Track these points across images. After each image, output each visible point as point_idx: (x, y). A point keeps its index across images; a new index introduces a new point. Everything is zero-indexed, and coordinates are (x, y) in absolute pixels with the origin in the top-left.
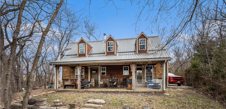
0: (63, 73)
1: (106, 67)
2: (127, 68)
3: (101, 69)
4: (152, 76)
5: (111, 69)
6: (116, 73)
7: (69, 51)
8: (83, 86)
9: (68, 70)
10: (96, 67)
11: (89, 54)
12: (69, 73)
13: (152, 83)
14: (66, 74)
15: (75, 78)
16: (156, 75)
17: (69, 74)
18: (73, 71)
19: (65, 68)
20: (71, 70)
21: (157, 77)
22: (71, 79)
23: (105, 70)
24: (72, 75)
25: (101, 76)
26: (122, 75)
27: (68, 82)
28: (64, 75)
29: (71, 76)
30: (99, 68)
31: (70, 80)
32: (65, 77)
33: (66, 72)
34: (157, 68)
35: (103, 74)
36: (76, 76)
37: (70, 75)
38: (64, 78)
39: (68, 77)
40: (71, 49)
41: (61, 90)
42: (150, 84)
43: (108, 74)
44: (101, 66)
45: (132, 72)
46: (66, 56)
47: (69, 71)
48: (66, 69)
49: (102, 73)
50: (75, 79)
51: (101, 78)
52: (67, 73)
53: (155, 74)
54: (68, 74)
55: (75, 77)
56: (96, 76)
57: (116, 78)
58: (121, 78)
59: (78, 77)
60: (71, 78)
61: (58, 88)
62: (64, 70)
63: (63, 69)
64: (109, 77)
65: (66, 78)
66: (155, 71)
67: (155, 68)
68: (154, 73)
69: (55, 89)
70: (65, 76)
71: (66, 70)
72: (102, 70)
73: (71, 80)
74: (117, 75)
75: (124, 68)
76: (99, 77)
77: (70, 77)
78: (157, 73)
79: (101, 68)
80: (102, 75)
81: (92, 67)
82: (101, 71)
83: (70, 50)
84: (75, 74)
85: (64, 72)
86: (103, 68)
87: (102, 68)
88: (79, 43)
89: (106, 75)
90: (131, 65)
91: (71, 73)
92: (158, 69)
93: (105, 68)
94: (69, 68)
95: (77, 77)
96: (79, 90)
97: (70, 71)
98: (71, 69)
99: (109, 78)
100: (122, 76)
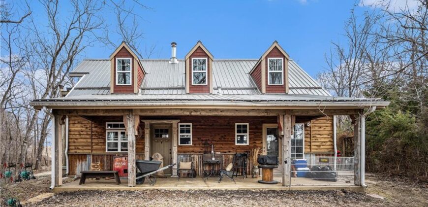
0: (71, 137)
1: (191, 124)
2: (246, 126)
3: (178, 128)
4: (302, 148)
5: (205, 129)
6: (217, 139)
7: (82, 78)
8: (141, 177)
9: (84, 129)
10: (166, 124)
11: (143, 89)
12: (88, 136)
13: (305, 166)
14: (79, 140)
15: (107, 151)
16: (310, 146)
17: (90, 140)
18: (99, 130)
19: (76, 122)
20: (94, 129)
21: (312, 150)
22: (93, 155)
23: (188, 131)
24: (97, 144)
25: (178, 147)
26: (233, 146)
27: (84, 163)
28: (74, 142)
29: (95, 147)
30: (175, 126)
31: (91, 157)
32: (75, 149)
33: (80, 135)
34: (312, 129)
35: (185, 141)
36: (109, 146)
37: (90, 144)
38: (72, 152)
39: (85, 148)
40: (88, 73)
41: (73, 191)
42: (299, 169)
43: (197, 142)
44: (179, 121)
45: (283, 136)
46: (76, 89)
47: (90, 133)
48: (79, 125)
49: (181, 139)
50: (107, 155)
51: (179, 151)
52: (82, 138)
53: (309, 144)
54: (85, 140)
55: (105, 150)
56: (164, 147)
57: (220, 153)
58: (229, 152)
59: (129, 148)
60: (94, 152)
61: (60, 183)
62: (73, 129)
63: (71, 125)
64: (198, 149)
65: (78, 151)
66: (308, 136)
67: (308, 128)
68: (306, 141)
69: (52, 187)
70: (75, 144)
71: (78, 127)
72: (182, 131)
73: (95, 158)
74: (221, 146)
75: (239, 126)
76: (175, 150)
77: (90, 148)
78: (312, 141)
79: (179, 124)
80: (181, 143)
81: (154, 122)
82: (180, 134)
83: (84, 75)
84: (107, 141)
85: (72, 133)
86: (183, 126)
87: (181, 126)
88: (115, 56)
89: (191, 144)
90: (281, 118)
91: (93, 137)
92: (314, 133)
93: (189, 126)
94: (88, 123)
95: (127, 150)
96: (132, 189)
97: (92, 132)
98: (95, 127)
99: (200, 152)
100: (233, 148)
